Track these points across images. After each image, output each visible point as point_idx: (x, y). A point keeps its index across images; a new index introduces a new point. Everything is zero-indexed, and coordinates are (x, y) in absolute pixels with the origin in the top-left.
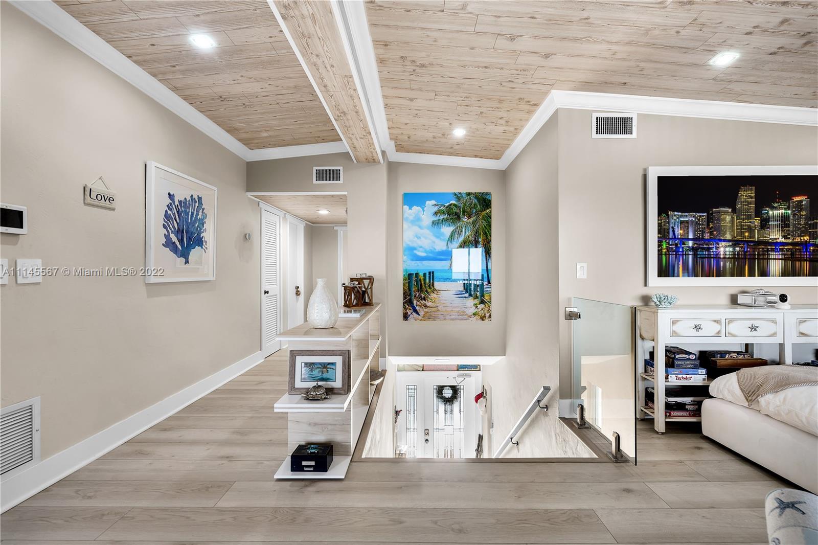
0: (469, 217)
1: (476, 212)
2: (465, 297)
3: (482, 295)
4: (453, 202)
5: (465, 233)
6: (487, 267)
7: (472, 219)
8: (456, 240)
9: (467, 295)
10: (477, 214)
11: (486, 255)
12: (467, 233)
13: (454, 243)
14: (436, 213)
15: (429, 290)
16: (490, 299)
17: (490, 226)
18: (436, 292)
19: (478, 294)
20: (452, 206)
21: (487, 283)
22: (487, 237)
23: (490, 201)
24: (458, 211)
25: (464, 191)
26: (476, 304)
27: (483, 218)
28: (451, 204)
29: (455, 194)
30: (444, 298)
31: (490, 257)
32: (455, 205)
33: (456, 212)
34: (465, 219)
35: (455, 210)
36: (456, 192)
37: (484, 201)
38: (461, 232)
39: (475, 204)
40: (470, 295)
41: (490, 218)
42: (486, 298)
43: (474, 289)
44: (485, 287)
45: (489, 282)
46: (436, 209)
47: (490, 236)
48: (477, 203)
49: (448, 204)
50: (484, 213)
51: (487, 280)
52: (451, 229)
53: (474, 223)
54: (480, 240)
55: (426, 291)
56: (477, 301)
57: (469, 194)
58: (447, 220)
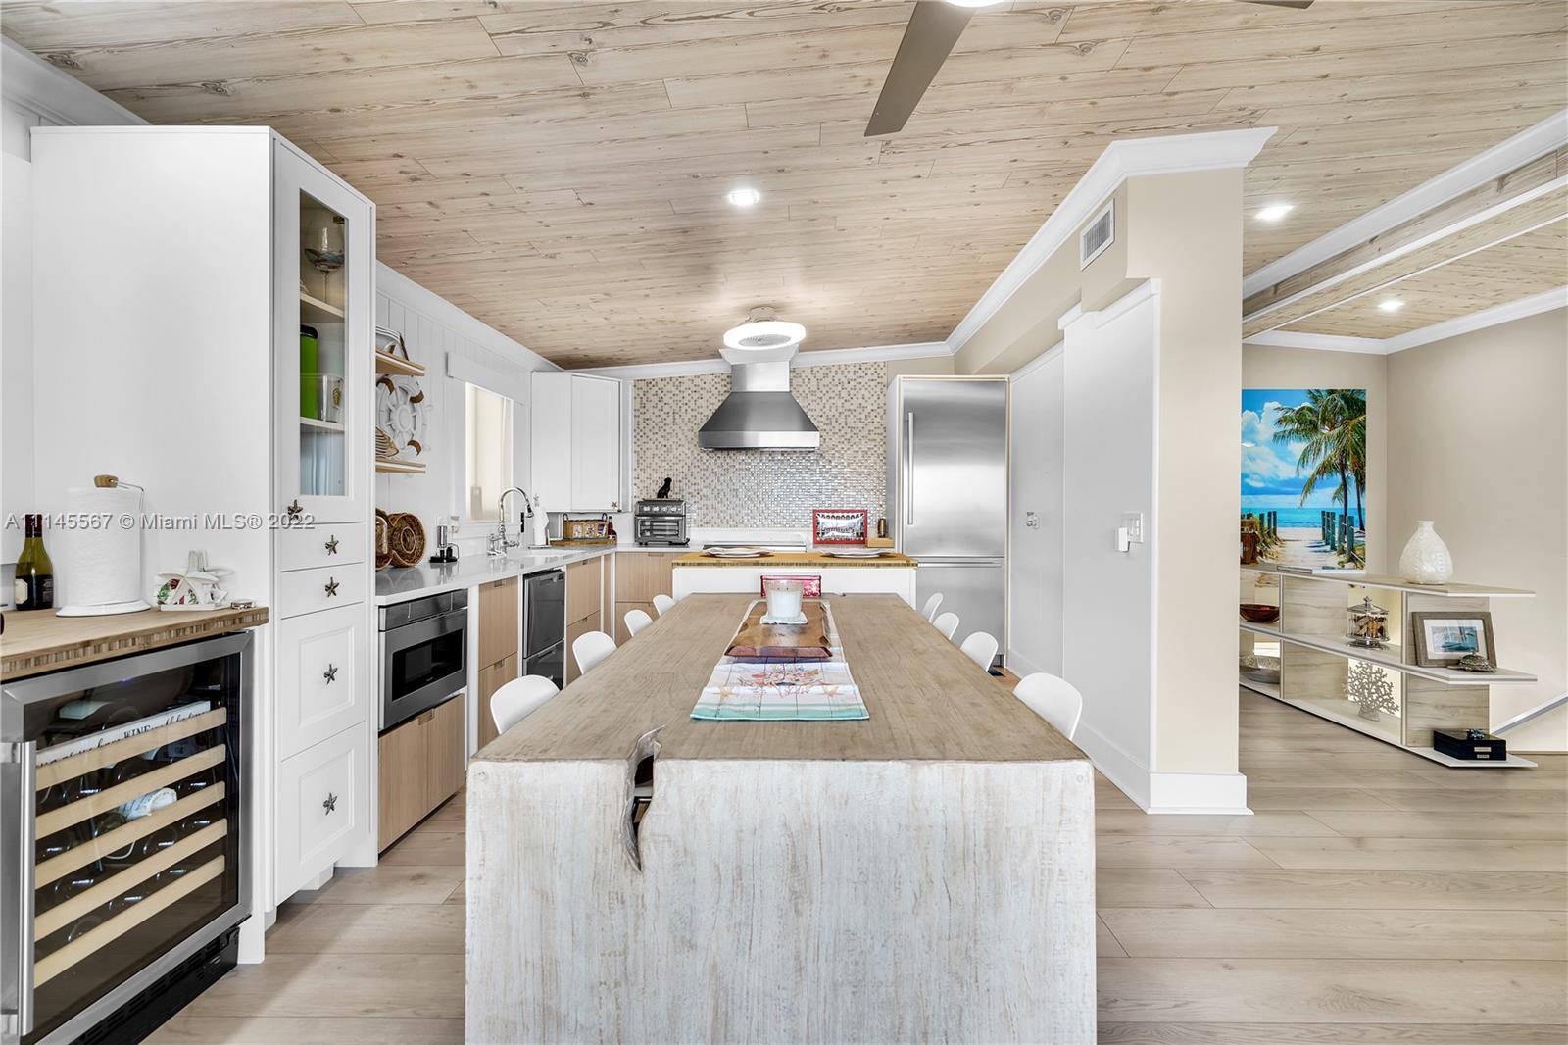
0: (1332, 428)
1: (1341, 421)
2: (1325, 551)
3: (1352, 549)
4: (1308, 404)
5: (1326, 451)
6: (1359, 505)
7: (1337, 431)
8: (1310, 463)
9: (1328, 548)
10: (1344, 423)
11: (1358, 486)
12: (1329, 452)
13: (1308, 467)
14: (1280, 422)
15: (1269, 540)
16: (1364, 554)
17: (1364, 441)
18: (1278, 543)
19: (1345, 546)
20: (1305, 411)
21: (1359, 529)
22: (1359, 458)
23: (1364, 403)
24: (1314, 418)
25: (1324, 387)
26: (1342, 562)
27: (1354, 430)
28: (1304, 408)
29: (1310, 392)
30: (1292, 553)
31: (1363, 489)
32: (1310, 409)
33: (1311, 420)
34: (1326, 431)
35: (1309, 416)
36: (1312, 388)
37: (1353, 404)
38: (1319, 450)
39: (1341, 408)
40: (1333, 548)
41: (1365, 428)
42: (1358, 552)
43: (1339, 539)
44: (1356, 535)
45: (1362, 528)
46: (1280, 414)
47: (1365, 456)
48: (1345, 406)
49: (1299, 407)
50: (1355, 421)
51: (1358, 525)
52: (1304, 445)
53: (1339, 436)
54: (1348, 463)
55: (1264, 542)
56: (1342, 558)
57: (1331, 392)
58: (1297, 431)
